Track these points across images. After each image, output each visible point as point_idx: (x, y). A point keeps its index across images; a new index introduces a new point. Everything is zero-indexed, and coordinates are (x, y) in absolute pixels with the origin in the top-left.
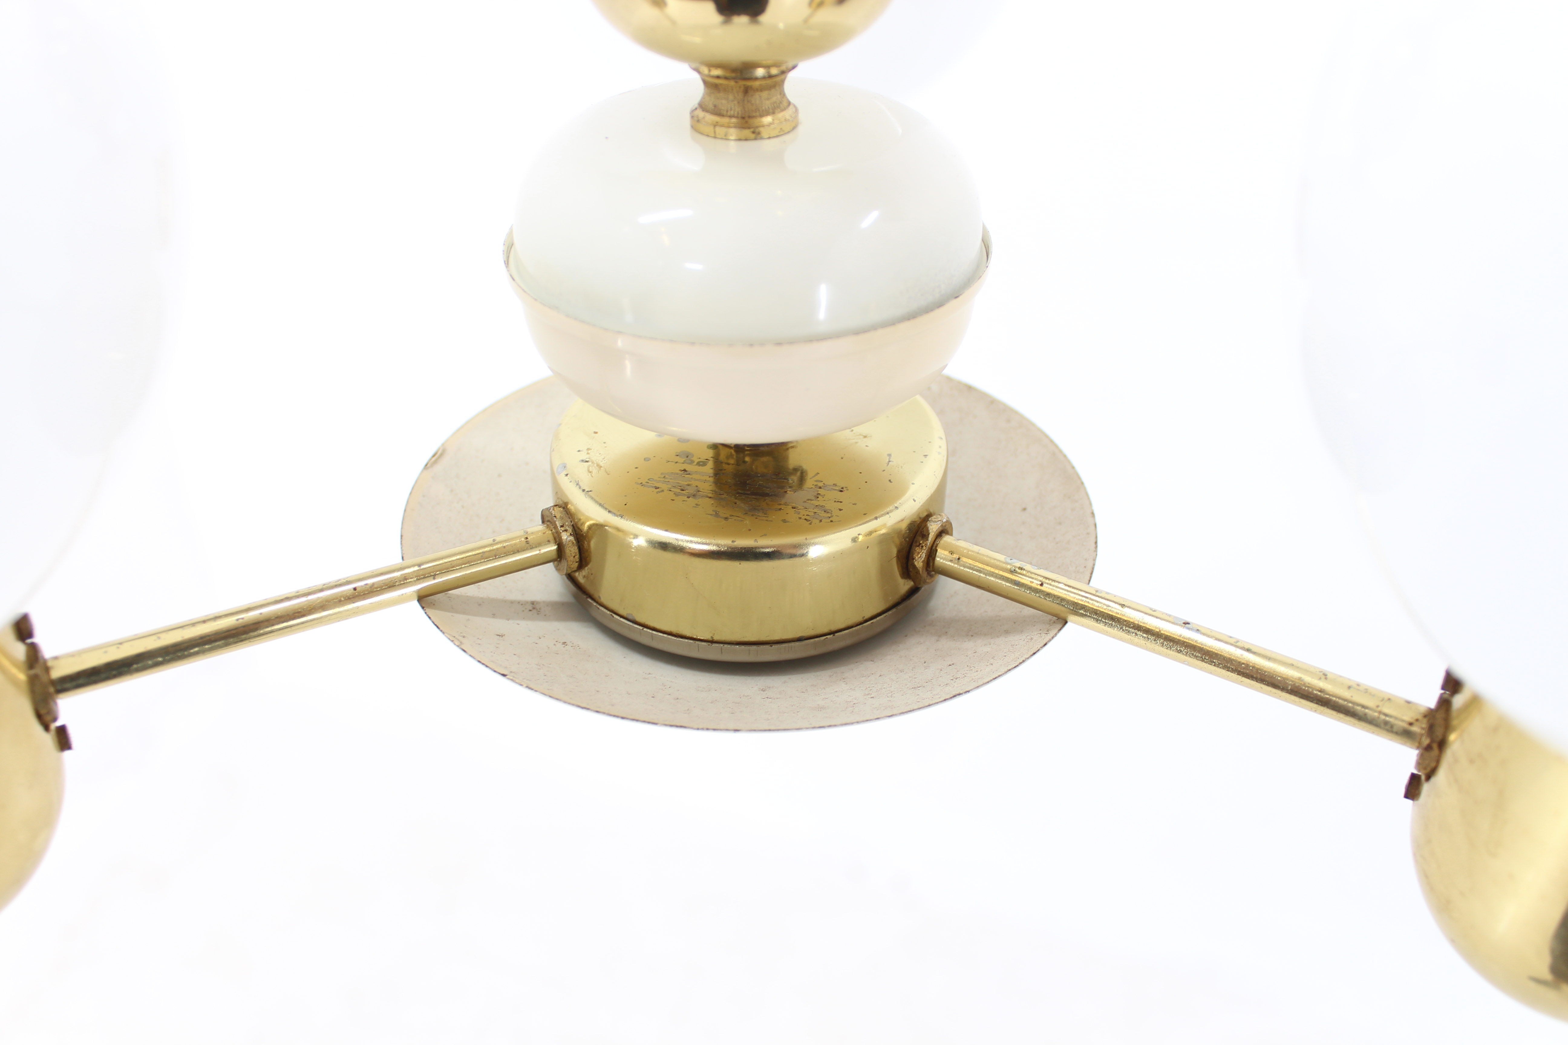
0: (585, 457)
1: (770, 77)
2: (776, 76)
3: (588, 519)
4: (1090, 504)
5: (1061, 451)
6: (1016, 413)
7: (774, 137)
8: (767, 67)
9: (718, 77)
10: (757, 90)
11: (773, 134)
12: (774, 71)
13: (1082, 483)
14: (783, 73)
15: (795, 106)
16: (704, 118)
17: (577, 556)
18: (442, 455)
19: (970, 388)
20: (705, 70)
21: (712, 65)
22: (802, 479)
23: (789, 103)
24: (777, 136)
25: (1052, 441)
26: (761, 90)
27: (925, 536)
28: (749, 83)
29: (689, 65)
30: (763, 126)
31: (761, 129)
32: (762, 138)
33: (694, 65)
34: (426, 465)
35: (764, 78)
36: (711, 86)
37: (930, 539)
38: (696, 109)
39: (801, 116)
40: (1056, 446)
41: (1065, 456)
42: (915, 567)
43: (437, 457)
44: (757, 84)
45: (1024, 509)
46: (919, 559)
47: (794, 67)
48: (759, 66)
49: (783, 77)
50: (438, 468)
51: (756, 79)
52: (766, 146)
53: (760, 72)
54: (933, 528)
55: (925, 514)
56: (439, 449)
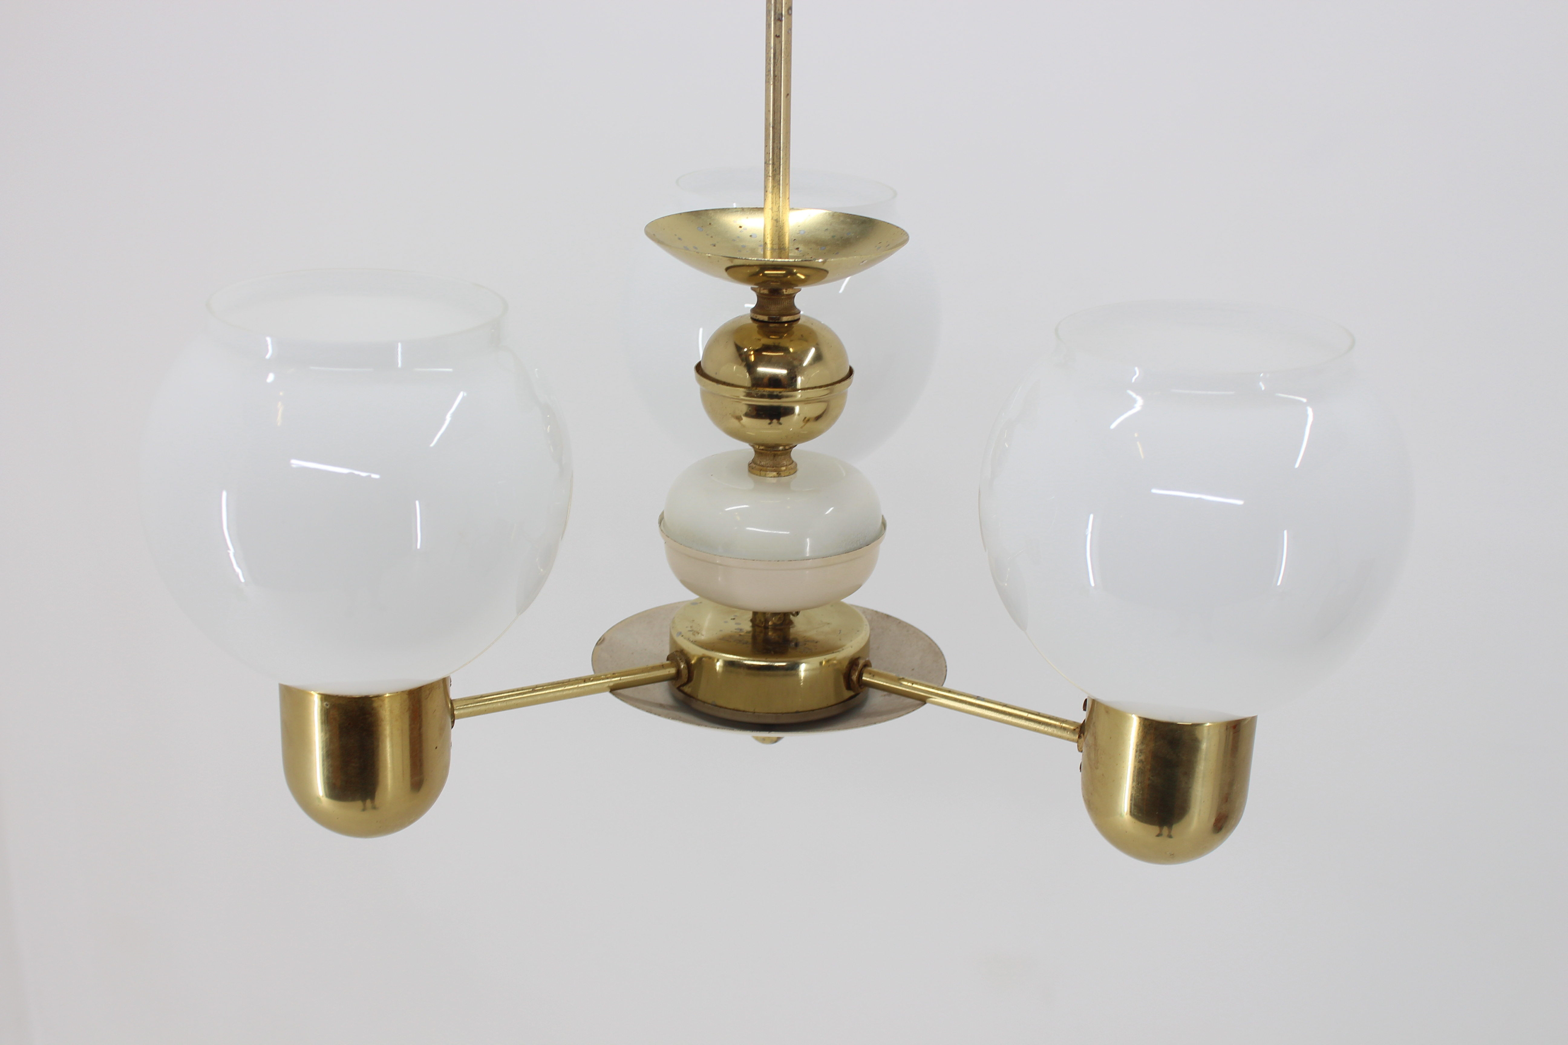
0: (690, 629)
1: (786, 450)
2: (788, 449)
3: (694, 656)
4: (946, 663)
5: (934, 642)
6: (912, 626)
7: (786, 476)
8: (785, 446)
9: (762, 450)
10: (779, 455)
11: (786, 474)
12: (787, 448)
13: (943, 655)
14: (791, 448)
15: (795, 463)
16: (755, 467)
17: (687, 675)
18: (603, 640)
19: (888, 616)
20: (757, 447)
21: (760, 445)
22: (797, 645)
23: (793, 462)
24: (788, 476)
25: (929, 638)
26: (781, 455)
27: (857, 665)
28: (776, 452)
29: (749, 444)
30: (782, 471)
31: (781, 472)
32: (781, 476)
33: (752, 444)
34: (597, 643)
35: (782, 450)
36: (757, 452)
37: (859, 667)
38: (751, 463)
39: (798, 467)
40: (932, 640)
41: (936, 644)
42: (852, 680)
43: (601, 641)
44: (779, 453)
45: (913, 670)
46: (855, 677)
47: (796, 446)
48: (781, 446)
49: (790, 450)
50: (602, 646)
51: (779, 451)
52: (783, 479)
53: (781, 448)
54: (861, 662)
55: (857, 657)
56: (601, 637)
